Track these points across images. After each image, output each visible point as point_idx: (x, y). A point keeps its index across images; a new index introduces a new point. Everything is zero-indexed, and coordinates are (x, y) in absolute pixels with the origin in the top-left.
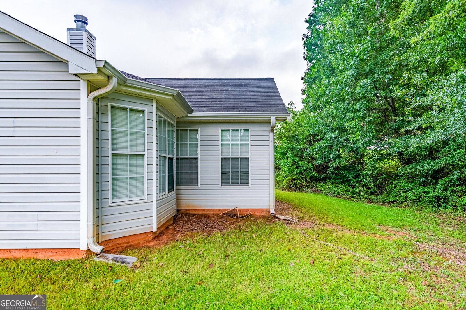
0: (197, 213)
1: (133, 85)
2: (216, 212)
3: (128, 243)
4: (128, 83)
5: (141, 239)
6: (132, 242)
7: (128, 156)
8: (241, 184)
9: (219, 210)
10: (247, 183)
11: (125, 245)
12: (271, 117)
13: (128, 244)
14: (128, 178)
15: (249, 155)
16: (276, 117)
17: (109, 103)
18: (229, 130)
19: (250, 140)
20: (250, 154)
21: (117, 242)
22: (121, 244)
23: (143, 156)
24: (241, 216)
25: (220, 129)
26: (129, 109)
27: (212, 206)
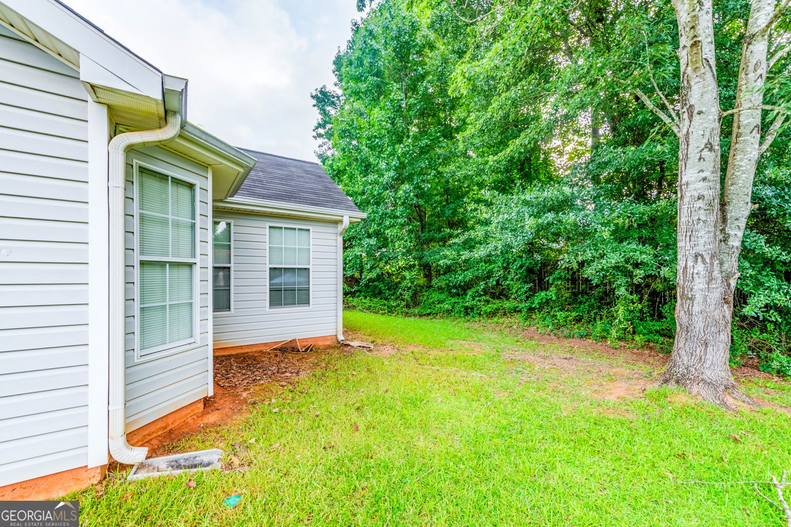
0: (229, 354)
1: (193, 136)
2: (259, 349)
3: (165, 428)
4: (186, 131)
5: (186, 415)
6: (172, 423)
7: (168, 265)
8: (299, 305)
9: (266, 344)
10: (308, 302)
11: (160, 433)
12: (342, 216)
13: (165, 430)
14: (168, 306)
15: (309, 264)
16: (350, 217)
17: (135, 161)
18: (281, 228)
19: (311, 244)
20: (311, 264)
21: (146, 432)
22: (153, 432)
23: (190, 265)
24: (304, 350)
25: (268, 224)
26: (170, 177)
27: (254, 340)
